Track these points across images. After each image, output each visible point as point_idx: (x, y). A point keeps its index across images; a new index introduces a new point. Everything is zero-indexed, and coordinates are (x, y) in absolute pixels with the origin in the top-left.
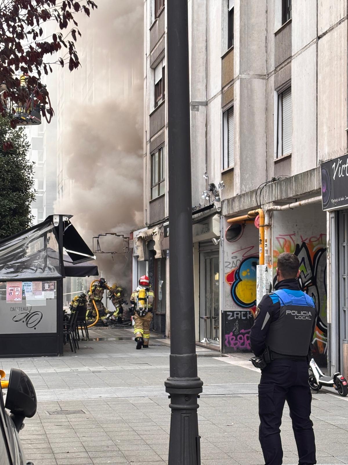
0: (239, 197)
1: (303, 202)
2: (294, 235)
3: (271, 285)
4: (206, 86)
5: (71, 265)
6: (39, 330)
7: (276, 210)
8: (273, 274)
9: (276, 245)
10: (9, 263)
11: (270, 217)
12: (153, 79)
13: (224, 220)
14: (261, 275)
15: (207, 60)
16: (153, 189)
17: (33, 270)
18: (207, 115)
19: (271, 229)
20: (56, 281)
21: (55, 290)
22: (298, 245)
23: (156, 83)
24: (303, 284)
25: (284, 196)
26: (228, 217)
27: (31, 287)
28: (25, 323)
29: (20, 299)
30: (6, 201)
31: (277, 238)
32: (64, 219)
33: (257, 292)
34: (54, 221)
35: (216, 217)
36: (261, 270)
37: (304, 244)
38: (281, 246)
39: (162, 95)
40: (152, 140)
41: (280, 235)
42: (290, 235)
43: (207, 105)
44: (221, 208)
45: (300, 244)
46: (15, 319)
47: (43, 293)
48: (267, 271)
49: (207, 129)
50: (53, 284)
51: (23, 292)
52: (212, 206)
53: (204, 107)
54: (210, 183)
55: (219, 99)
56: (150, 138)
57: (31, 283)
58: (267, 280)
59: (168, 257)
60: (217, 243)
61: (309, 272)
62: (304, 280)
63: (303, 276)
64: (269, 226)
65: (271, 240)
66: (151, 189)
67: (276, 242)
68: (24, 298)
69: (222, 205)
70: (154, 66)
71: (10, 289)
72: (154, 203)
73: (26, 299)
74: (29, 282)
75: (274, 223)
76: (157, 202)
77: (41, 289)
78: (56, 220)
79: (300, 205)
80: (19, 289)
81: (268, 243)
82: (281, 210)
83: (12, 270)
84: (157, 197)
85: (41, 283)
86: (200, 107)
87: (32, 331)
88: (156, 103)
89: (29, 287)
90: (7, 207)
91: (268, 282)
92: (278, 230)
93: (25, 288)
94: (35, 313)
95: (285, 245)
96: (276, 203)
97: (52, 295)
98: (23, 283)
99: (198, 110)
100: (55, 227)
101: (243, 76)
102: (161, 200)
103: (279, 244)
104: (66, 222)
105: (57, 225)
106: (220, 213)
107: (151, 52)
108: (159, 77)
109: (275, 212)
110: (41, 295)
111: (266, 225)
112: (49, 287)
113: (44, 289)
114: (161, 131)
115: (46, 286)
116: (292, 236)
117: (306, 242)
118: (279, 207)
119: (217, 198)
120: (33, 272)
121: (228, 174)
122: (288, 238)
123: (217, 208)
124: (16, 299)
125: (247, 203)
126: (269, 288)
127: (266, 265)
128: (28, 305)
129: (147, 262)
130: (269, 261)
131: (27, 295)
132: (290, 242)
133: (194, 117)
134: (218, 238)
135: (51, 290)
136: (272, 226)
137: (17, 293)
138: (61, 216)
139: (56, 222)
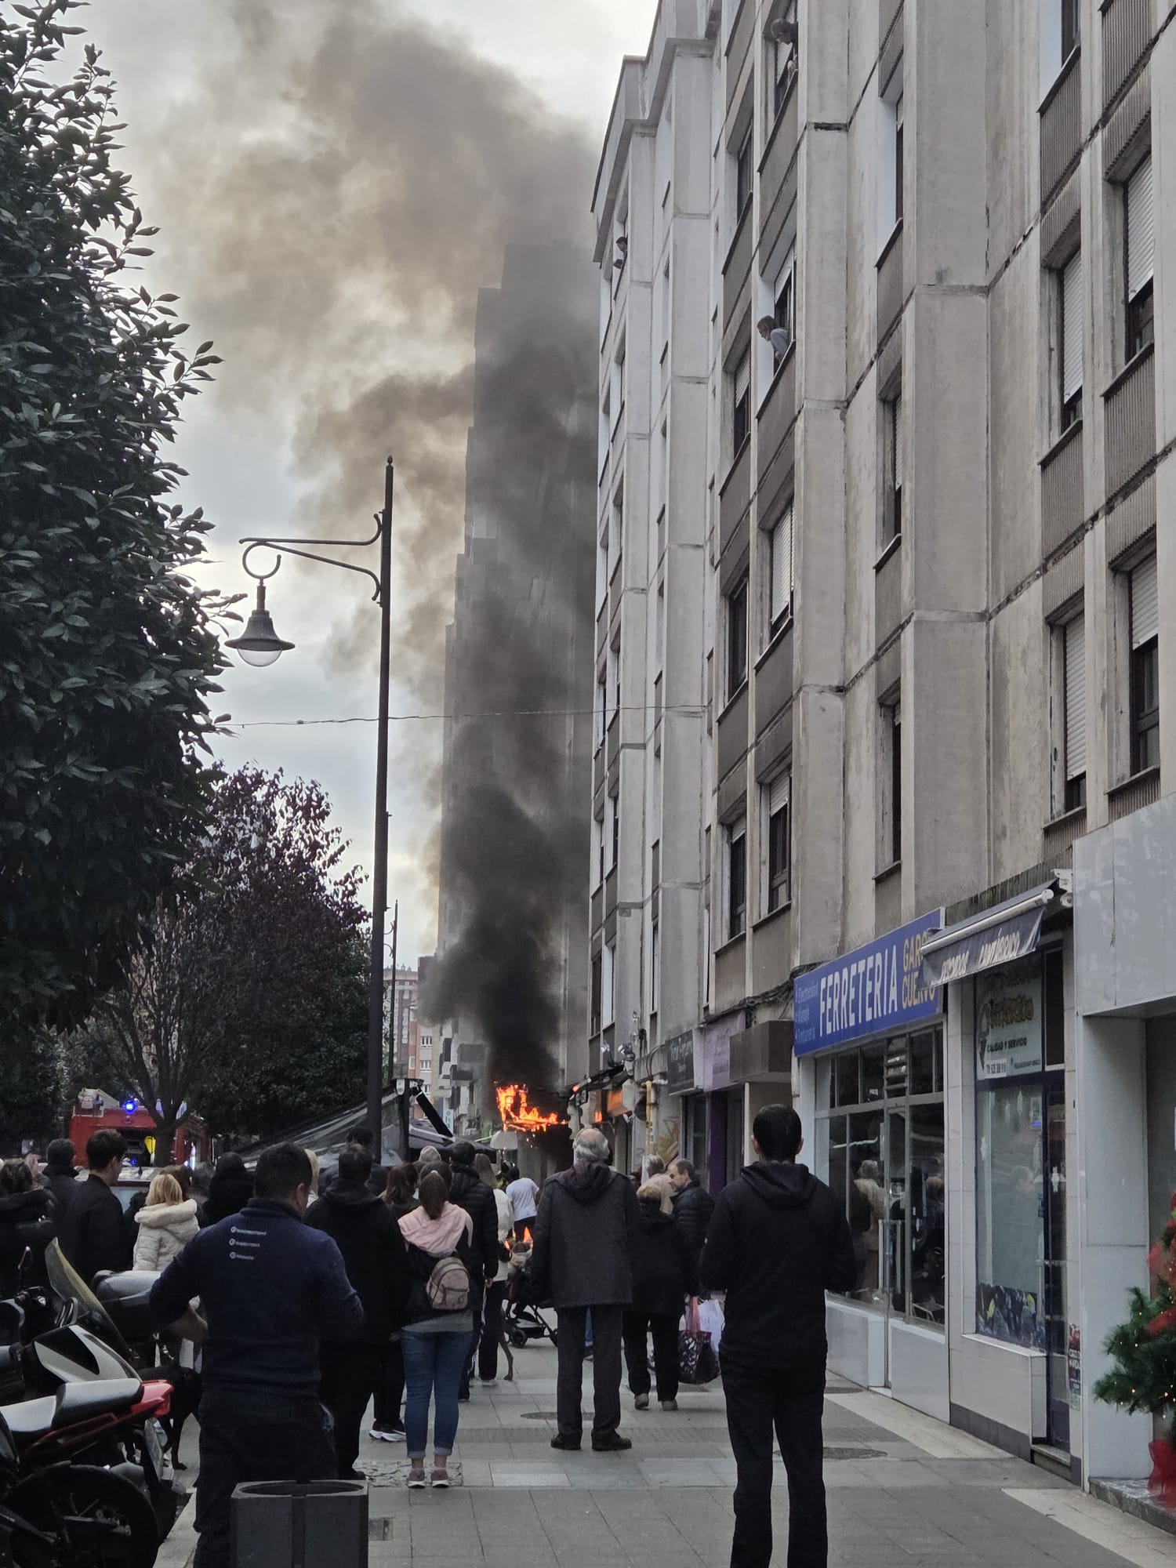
10: (334, 1146)
11: (657, 1093)
13: (636, 1088)
18: (642, 923)
30: (343, 1047)
31: (665, 1121)
32: (412, 1085)
34: (398, 1087)
38: (669, 1131)
40: (594, 938)
41: (670, 1117)
43: (643, 907)
49: (642, 943)
53: (638, 911)
56: (593, 935)
60: (628, 1121)
64: (656, 1105)
65: (657, 1123)
67: (664, 1126)
69: (634, 1066)
75: (662, 1101)
78: (400, 1085)
81: (654, 1127)
86: (633, 911)
90: (345, 1056)
95: (675, 1130)
99: (629, 915)
100: (399, 1096)
103: (666, 1129)
105: (401, 1093)
106: (632, 1077)
111: (652, 1104)
119: (628, 1056)
133: (624, 927)
136: (659, 1105)
138: (407, 1081)
139: (401, 1089)
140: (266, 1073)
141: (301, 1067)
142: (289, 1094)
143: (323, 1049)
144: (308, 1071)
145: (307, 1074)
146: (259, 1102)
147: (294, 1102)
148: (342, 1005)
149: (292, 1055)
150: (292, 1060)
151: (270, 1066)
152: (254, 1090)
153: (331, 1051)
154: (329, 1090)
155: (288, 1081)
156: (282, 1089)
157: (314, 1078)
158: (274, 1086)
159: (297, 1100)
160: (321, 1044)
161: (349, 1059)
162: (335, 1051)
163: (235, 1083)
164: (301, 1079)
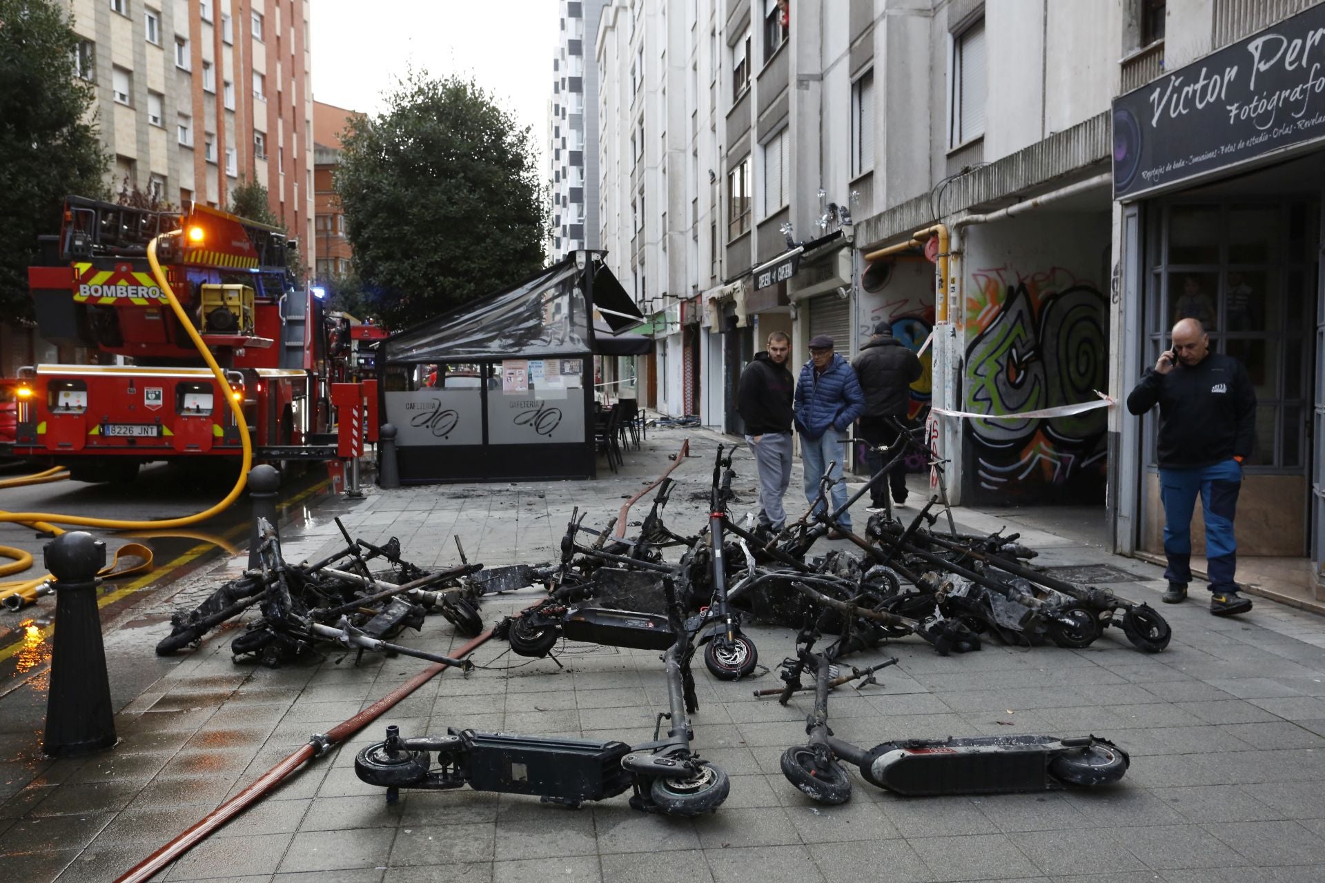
0: (892, 212)
1: (1043, 198)
2: (1005, 269)
3: (961, 360)
4: (821, 49)
5: (611, 336)
6: (558, 437)
7: (977, 222)
8: (966, 341)
9: (972, 289)
10: (506, 331)
11: (962, 238)
12: (731, 61)
13: (859, 255)
14: (943, 342)
15: (822, 8)
16: (732, 226)
17: (544, 341)
18: (821, 96)
19: (962, 260)
20: (582, 361)
21: (581, 374)
22: (1011, 289)
23: (736, 67)
24: (1019, 358)
25: (996, 193)
26: (865, 251)
27: (543, 369)
28: (534, 427)
29: (525, 389)
30: (509, 239)
31: (975, 276)
32: (595, 257)
33: (934, 374)
34: (578, 260)
35: (845, 252)
36: (942, 335)
37: (1022, 286)
38: (981, 289)
39: (745, 84)
40: (730, 153)
41: (979, 270)
42: (997, 270)
43: (822, 79)
44: (854, 236)
45: (1015, 284)
46: (517, 421)
47: (562, 378)
48: (954, 335)
49: (821, 118)
50: (577, 364)
51: (530, 377)
52: (838, 233)
53: (816, 83)
54: (828, 203)
55: (846, 62)
56: (728, 151)
57: (543, 363)
58: (954, 352)
59: (756, 326)
60: (845, 295)
61: (1031, 336)
62: (1022, 351)
63: (1019, 345)
64: (959, 254)
65: (961, 279)
66: (729, 226)
67: (972, 282)
68: (531, 387)
69: (855, 230)
70: (732, 43)
71: (509, 371)
72: (735, 247)
73: (536, 388)
74: (538, 361)
75: (968, 248)
76: (739, 245)
77: (558, 372)
78: (581, 258)
79: (1035, 205)
80: (523, 372)
81: (957, 285)
82: (985, 222)
83: (510, 341)
84: (738, 236)
85: (557, 362)
86: (811, 83)
87: (545, 440)
88: (735, 98)
89: (539, 369)
91: (957, 355)
92: (976, 261)
93: (533, 370)
94: (550, 411)
95: (987, 287)
96: (972, 210)
97: (576, 381)
98: (529, 363)
99: (807, 88)
100: (580, 271)
101: (892, 12)
102: (745, 240)
103: (977, 287)
104: (598, 262)
105: (581, 267)
106: (852, 246)
107: (728, 21)
108: (741, 54)
109: (971, 228)
110: (559, 380)
111: (953, 253)
112: (571, 368)
113: (562, 372)
114: (745, 136)
115: (567, 367)
116: (1002, 272)
117: (1028, 281)
118: (981, 217)
119: (847, 219)
120: (544, 344)
121: (862, 182)
122: (993, 275)
123: (846, 236)
124: (519, 389)
125: (906, 221)
126: (957, 366)
127: (951, 326)
128: (538, 398)
129: (723, 335)
130: (958, 319)
131: (535, 381)
132: (996, 283)
133: (802, 100)
134: (847, 287)
135: (575, 373)
136: (965, 254)
137: (520, 379)
138: (589, 253)
139: (581, 263)
140: (431, 265)
141: (467, 259)
142: (457, 286)
143: (488, 240)
144: (474, 262)
145: (473, 266)
146: (426, 295)
147: (462, 295)
148: (505, 196)
149: (458, 247)
150: (458, 252)
151: (437, 258)
152: (421, 282)
153: (496, 243)
154: (497, 282)
155: (455, 273)
156: (448, 281)
157: (481, 270)
158: (442, 278)
159: (465, 292)
160: (487, 236)
161: (516, 251)
162: (502, 242)
163: (401, 275)
164: (467, 272)
